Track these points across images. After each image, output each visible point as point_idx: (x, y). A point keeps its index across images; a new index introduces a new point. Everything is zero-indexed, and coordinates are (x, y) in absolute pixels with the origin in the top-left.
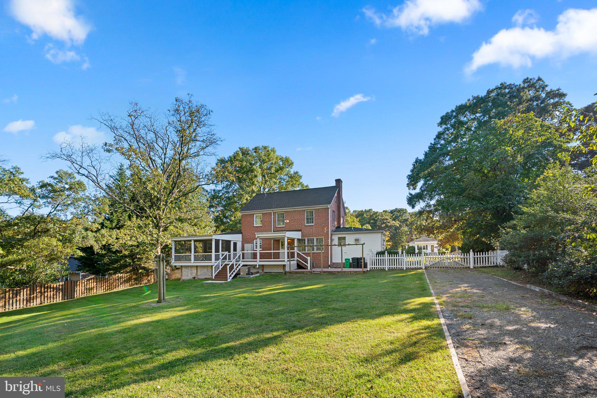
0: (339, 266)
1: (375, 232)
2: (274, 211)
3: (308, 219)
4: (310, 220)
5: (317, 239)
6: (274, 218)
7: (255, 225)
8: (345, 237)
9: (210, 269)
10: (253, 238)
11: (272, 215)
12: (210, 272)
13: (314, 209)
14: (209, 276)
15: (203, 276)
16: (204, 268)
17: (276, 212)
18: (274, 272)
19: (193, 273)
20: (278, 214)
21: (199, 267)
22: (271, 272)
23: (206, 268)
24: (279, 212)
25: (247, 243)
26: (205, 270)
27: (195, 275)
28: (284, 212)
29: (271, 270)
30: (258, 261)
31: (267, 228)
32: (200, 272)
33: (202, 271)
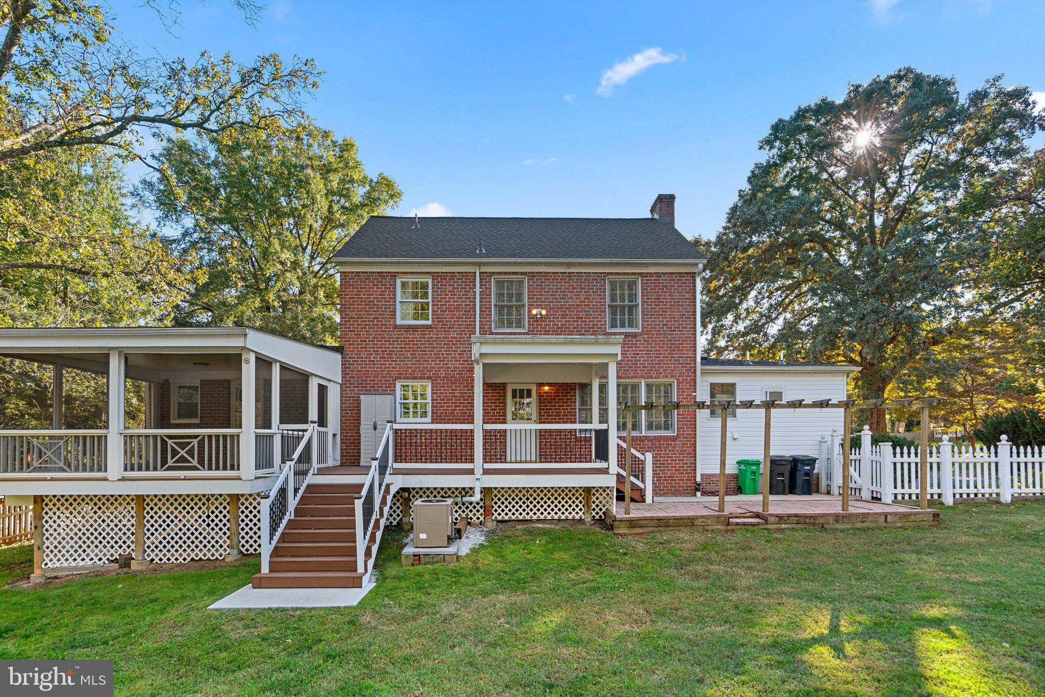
0: (713, 488)
1: (825, 372)
2: (484, 269)
3: (613, 309)
4: (623, 313)
5: (649, 386)
6: (485, 295)
7: (399, 322)
8: (733, 385)
9: (225, 512)
10: (395, 374)
11: (475, 285)
12: (225, 529)
13: (640, 274)
14: (217, 550)
15: (181, 551)
16: (188, 508)
17: (493, 273)
18: (542, 517)
19: (116, 534)
20: (497, 282)
21: (152, 505)
22: (528, 517)
23: (196, 508)
24: (506, 273)
25: (368, 392)
26: (192, 517)
27: (124, 546)
28: (522, 273)
29: (528, 510)
30: (479, 471)
31: (452, 335)
32: (160, 530)
33: (172, 525)
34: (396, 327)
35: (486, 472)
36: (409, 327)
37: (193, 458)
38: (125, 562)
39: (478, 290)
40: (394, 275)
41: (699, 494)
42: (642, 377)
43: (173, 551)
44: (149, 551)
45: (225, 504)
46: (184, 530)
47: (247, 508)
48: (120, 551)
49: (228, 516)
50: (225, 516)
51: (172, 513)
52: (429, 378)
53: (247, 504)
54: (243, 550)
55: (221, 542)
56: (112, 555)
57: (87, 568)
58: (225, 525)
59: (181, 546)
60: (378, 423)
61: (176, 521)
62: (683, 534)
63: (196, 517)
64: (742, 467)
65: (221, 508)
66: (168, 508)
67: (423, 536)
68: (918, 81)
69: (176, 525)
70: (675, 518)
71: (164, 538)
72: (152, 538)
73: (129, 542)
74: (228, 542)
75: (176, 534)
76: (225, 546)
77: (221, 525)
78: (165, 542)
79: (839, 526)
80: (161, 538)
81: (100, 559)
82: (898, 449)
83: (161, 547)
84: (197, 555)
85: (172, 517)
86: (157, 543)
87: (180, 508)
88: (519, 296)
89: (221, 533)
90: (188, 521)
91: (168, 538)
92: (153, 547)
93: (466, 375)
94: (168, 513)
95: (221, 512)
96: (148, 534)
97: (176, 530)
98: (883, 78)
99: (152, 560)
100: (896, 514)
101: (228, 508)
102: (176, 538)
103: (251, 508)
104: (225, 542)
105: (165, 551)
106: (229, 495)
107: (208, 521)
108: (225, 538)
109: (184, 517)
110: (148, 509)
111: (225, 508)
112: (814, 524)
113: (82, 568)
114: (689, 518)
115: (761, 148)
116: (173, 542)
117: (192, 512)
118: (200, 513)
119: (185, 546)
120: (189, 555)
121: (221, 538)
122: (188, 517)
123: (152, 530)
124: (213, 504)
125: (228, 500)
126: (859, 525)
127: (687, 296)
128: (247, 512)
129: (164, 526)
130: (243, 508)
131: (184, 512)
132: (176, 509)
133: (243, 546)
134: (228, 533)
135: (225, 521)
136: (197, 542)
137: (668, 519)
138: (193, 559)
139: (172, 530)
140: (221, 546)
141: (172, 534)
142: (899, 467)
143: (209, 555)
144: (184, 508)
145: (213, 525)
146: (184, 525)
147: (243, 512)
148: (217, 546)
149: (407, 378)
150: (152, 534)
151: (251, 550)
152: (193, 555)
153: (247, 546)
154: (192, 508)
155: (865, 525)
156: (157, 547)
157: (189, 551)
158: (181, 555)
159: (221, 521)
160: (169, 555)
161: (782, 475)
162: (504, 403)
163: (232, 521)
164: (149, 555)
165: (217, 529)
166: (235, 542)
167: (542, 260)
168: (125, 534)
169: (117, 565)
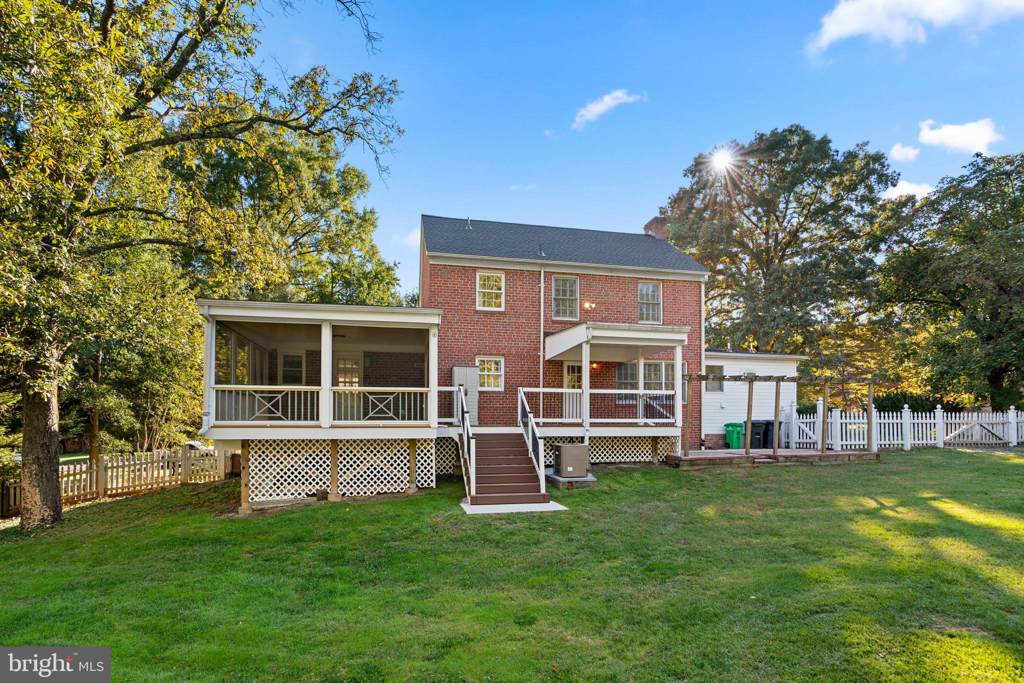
0: (712, 444)
1: (783, 360)
2: (547, 269)
4: (648, 309)
5: (667, 366)
6: (548, 290)
7: (478, 308)
8: (722, 366)
9: (405, 454)
10: (475, 350)
11: (540, 281)
12: (405, 468)
13: (662, 280)
14: (399, 485)
15: (368, 486)
16: (375, 452)
17: (554, 273)
18: (623, 460)
19: (314, 473)
20: (556, 280)
21: (344, 449)
22: (613, 461)
23: (382, 451)
24: (563, 273)
25: (460, 365)
26: (378, 458)
27: (321, 483)
28: (576, 274)
29: (613, 455)
30: (587, 424)
31: (522, 320)
32: (351, 469)
33: (362, 465)
34: (476, 312)
35: (592, 425)
36: (487, 313)
37: (390, 410)
38: (323, 496)
39: (542, 285)
40: (474, 269)
41: (703, 448)
42: (664, 359)
43: (362, 486)
44: (341, 487)
45: (405, 448)
46: (372, 469)
47: (422, 451)
48: (317, 487)
49: (408, 458)
50: (405, 458)
51: (361, 455)
52: (503, 355)
53: (422, 448)
54: (419, 485)
55: (402, 478)
56: (310, 490)
57: (289, 502)
58: (405, 465)
59: (368, 483)
60: (469, 390)
61: (365, 462)
62: (727, 469)
63: (382, 458)
64: (730, 428)
65: (402, 451)
66: (358, 452)
67: (570, 469)
68: (807, 138)
69: (365, 465)
70: (720, 459)
71: (355, 476)
72: (344, 476)
73: (324, 480)
74: (408, 478)
75: (365, 472)
76: (405, 482)
77: (402, 465)
78: (355, 479)
79: (822, 463)
80: (351, 476)
81: (300, 494)
82: (843, 414)
83: (352, 483)
84: (382, 489)
85: (362, 459)
86: (348, 480)
87: (368, 452)
88: (572, 292)
89: (402, 471)
90: (375, 462)
91: (358, 476)
92: (345, 483)
93: (532, 353)
94: (358, 455)
95: (402, 455)
96: (341, 473)
97: (365, 469)
98: (780, 131)
99: (344, 494)
100: (855, 455)
101: (408, 451)
102: (365, 476)
103: (425, 451)
104: (405, 478)
105: (355, 486)
106: (409, 440)
107: (392, 462)
108: (405, 475)
109: (372, 458)
110: (341, 452)
111: (405, 451)
112: (807, 462)
113: (285, 501)
114: (729, 458)
115: (685, 175)
116: (362, 479)
117: (378, 455)
118: (385, 455)
119: (372, 482)
120: (375, 489)
121: (402, 475)
122: (375, 458)
123: (345, 469)
124: (395, 448)
125: (408, 444)
126: (834, 463)
127: (695, 299)
128: (422, 454)
129: (355, 466)
130: (419, 451)
131: (372, 455)
132: (365, 452)
133: (419, 481)
134: (408, 471)
135: (405, 461)
136: (382, 479)
137: (715, 459)
138: (378, 493)
139: (362, 469)
140: (402, 482)
141: (362, 473)
142: (844, 425)
143: (392, 489)
144: (372, 452)
145: (395, 465)
146: (372, 465)
147: (419, 455)
148: (399, 482)
149: (486, 354)
150: (345, 473)
151: (426, 485)
152: (379, 489)
153: (422, 481)
154: (378, 452)
155: (838, 462)
156: (348, 483)
157: (375, 486)
158: (368, 489)
159: (402, 461)
160: (358, 490)
161: (758, 434)
162: (562, 376)
163: (412, 461)
164: (341, 490)
165: (399, 468)
166: (414, 478)
167: (593, 265)
168: (321, 473)
169: (315, 499)
